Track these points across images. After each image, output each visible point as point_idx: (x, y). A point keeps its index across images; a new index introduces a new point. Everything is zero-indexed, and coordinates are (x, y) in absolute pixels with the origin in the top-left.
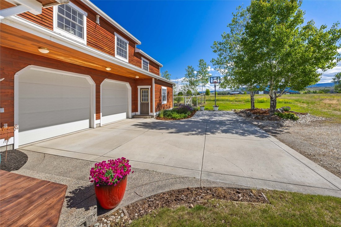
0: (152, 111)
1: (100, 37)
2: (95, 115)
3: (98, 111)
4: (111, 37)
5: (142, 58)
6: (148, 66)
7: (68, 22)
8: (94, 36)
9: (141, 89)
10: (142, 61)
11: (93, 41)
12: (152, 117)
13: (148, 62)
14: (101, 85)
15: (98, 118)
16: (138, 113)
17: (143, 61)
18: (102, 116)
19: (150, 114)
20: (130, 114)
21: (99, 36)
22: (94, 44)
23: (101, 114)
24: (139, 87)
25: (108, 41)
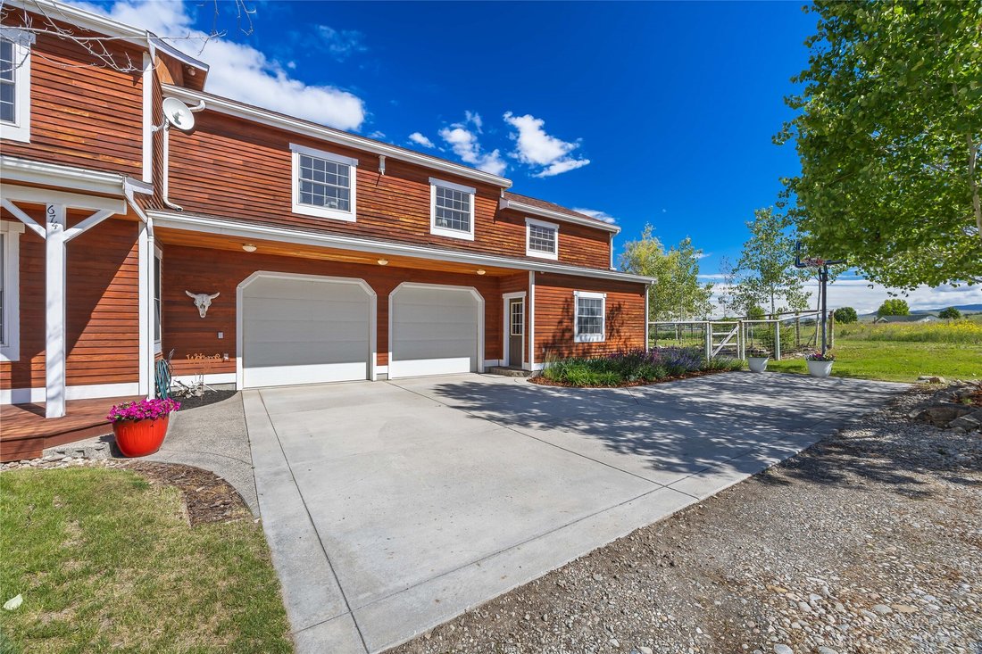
0: (527, 360)
1: (390, 198)
2: (375, 355)
3: (383, 348)
4: (418, 192)
5: (527, 220)
6: (552, 238)
7: (319, 189)
8: (375, 199)
9: (511, 301)
10: (528, 229)
11: (372, 210)
12: (527, 373)
13: (556, 227)
14: (390, 296)
15: (383, 362)
16: (504, 362)
17: (531, 226)
18: (393, 360)
19: (524, 365)
20: (481, 364)
21: (385, 197)
22: (375, 215)
23: (390, 354)
24: (507, 297)
25: (409, 201)
